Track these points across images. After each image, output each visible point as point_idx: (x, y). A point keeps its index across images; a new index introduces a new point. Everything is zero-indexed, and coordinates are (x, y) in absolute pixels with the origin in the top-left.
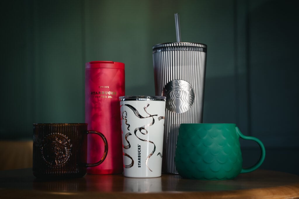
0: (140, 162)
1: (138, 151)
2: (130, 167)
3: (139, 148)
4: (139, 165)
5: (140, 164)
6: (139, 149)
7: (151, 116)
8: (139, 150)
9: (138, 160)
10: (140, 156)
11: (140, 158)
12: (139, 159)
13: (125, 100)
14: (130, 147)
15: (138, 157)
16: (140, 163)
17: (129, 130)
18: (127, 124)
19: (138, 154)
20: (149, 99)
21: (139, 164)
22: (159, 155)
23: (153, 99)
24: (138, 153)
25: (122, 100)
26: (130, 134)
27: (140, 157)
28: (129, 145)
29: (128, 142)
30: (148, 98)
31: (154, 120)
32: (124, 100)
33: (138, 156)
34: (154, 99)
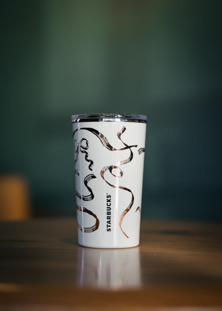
0: (109, 222)
1: (107, 204)
2: (93, 231)
3: (109, 199)
4: (109, 228)
5: (110, 226)
6: (109, 201)
7: (128, 147)
8: (109, 203)
9: (107, 219)
10: (110, 212)
11: (109, 216)
12: (109, 218)
13: (80, 121)
14: (93, 197)
15: (107, 214)
16: (110, 224)
17: (91, 170)
18: (88, 161)
19: (107, 210)
20: (119, 119)
21: (108, 226)
22: (138, 211)
23: (126, 120)
24: (107, 208)
25: (76, 121)
26: (94, 177)
27: (110, 214)
28: (92, 194)
29: (90, 190)
30: (118, 117)
31: (132, 154)
32: (78, 121)
33: (107, 212)
34: (128, 119)
